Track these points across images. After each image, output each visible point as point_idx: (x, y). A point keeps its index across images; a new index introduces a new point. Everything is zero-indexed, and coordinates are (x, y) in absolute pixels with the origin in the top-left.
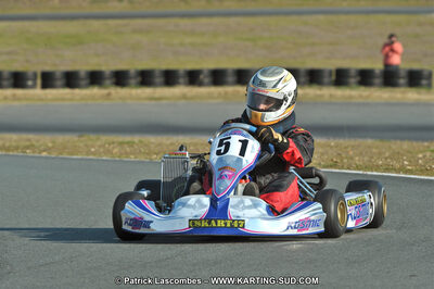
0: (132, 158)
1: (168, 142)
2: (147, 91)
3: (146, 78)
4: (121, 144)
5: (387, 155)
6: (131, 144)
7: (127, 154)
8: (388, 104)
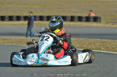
0: (7, 44)
1: (18, 39)
2: (11, 22)
3: (11, 18)
4: (3, 39)
5: (87, 43)
6: (6, 39)
7: (5, 43)
8: (87, 27)
